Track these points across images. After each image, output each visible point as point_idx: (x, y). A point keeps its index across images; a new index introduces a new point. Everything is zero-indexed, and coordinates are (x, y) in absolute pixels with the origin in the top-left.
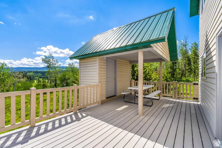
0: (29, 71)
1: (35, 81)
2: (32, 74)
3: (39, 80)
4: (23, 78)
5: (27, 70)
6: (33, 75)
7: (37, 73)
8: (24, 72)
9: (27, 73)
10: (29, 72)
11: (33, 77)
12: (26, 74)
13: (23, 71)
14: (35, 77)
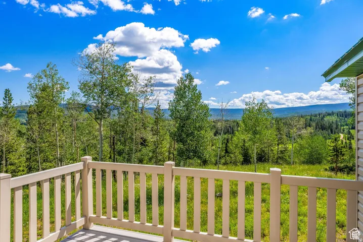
0: (328, 112)
1: (342, 136)
2: (334, 119)
3: (349, 133)
4: (305, 128)
5: (324, 111)
6: (336, 121)
7: (346, 117)
8: (319, 115)
9: (324, 116)
10: (329, 114)
11: (337, 126)
12: (322, 119)
13: (317, 113)
14: (341, 126)
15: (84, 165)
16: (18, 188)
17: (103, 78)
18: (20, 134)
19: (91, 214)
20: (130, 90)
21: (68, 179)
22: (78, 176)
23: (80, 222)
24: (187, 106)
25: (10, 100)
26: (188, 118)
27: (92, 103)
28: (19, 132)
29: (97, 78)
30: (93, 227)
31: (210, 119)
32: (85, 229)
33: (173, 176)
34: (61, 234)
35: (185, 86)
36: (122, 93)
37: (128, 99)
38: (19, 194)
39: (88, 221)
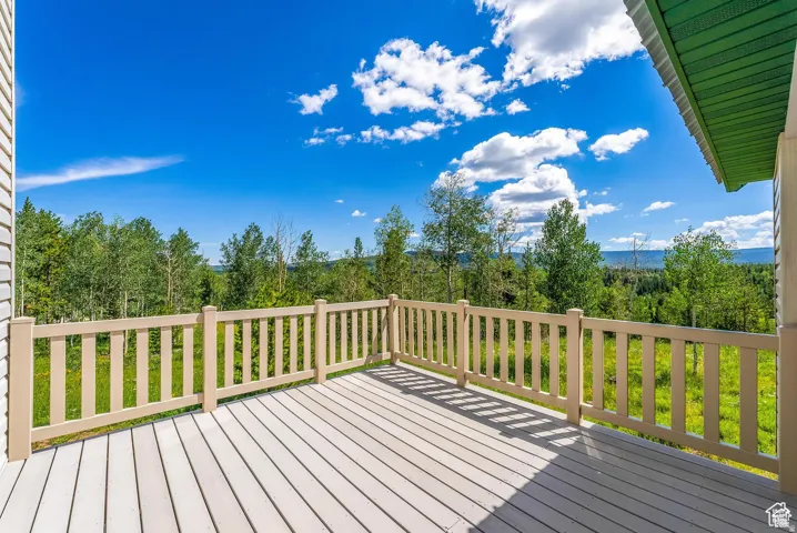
15: (390, 303)
16: (333, 313)
17: (450, 217)
18: (370, 285)
19: (397, 350)
20: (482, 229)
21: (375, 313)
22: (384, 312)
23: (386, 355)
24: (561, 246)
25: (361, 249)
26: (562, 264)
27: (438, 248)
28: (369, 282)
29: (443, 217)
30: (398, 363)
31: (601, 264)
32: (392, 364)
33: (465, 315)
34: (367, 361)
35: (560, 218)
36: (473, 233)
37: (482, 241)
38: (333, 318)
39: (394, 357)
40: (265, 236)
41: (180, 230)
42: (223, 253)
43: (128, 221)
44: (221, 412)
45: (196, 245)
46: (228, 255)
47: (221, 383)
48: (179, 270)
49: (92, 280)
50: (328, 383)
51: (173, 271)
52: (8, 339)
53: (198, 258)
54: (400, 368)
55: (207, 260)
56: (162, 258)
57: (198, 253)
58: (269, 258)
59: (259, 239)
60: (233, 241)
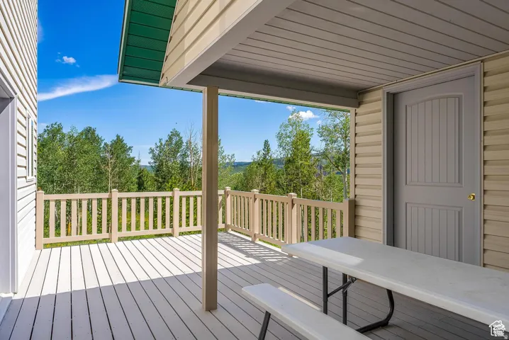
19: (229, 223)
23: (221, 225)
30: (230, 231)
32: (226, 231)
39: (227, 227)
40: (185, 140)
41: (118, 137)
42: (151, 155)
43: (80, 131)
44: (120, 244)
45: (130, 148)
46: (154, 157)
47: (120, 229)
48: (117, 169)
49: (55, 178)
50: (181, 237)
51: (112, 170)
52: (36, 199)
53: (132, 160)
54: (231, 234)
55: (139, 161)
56: (104, 160)
57: (132, 155)
58: (189, 159)
59: (179, 144)
60: (159, 144)
